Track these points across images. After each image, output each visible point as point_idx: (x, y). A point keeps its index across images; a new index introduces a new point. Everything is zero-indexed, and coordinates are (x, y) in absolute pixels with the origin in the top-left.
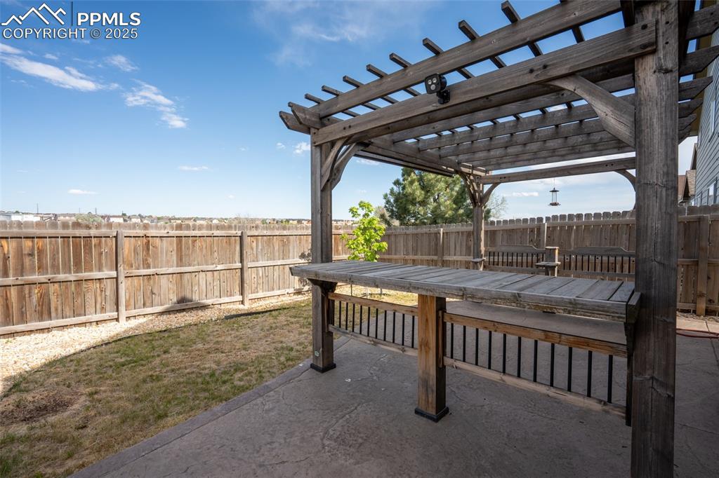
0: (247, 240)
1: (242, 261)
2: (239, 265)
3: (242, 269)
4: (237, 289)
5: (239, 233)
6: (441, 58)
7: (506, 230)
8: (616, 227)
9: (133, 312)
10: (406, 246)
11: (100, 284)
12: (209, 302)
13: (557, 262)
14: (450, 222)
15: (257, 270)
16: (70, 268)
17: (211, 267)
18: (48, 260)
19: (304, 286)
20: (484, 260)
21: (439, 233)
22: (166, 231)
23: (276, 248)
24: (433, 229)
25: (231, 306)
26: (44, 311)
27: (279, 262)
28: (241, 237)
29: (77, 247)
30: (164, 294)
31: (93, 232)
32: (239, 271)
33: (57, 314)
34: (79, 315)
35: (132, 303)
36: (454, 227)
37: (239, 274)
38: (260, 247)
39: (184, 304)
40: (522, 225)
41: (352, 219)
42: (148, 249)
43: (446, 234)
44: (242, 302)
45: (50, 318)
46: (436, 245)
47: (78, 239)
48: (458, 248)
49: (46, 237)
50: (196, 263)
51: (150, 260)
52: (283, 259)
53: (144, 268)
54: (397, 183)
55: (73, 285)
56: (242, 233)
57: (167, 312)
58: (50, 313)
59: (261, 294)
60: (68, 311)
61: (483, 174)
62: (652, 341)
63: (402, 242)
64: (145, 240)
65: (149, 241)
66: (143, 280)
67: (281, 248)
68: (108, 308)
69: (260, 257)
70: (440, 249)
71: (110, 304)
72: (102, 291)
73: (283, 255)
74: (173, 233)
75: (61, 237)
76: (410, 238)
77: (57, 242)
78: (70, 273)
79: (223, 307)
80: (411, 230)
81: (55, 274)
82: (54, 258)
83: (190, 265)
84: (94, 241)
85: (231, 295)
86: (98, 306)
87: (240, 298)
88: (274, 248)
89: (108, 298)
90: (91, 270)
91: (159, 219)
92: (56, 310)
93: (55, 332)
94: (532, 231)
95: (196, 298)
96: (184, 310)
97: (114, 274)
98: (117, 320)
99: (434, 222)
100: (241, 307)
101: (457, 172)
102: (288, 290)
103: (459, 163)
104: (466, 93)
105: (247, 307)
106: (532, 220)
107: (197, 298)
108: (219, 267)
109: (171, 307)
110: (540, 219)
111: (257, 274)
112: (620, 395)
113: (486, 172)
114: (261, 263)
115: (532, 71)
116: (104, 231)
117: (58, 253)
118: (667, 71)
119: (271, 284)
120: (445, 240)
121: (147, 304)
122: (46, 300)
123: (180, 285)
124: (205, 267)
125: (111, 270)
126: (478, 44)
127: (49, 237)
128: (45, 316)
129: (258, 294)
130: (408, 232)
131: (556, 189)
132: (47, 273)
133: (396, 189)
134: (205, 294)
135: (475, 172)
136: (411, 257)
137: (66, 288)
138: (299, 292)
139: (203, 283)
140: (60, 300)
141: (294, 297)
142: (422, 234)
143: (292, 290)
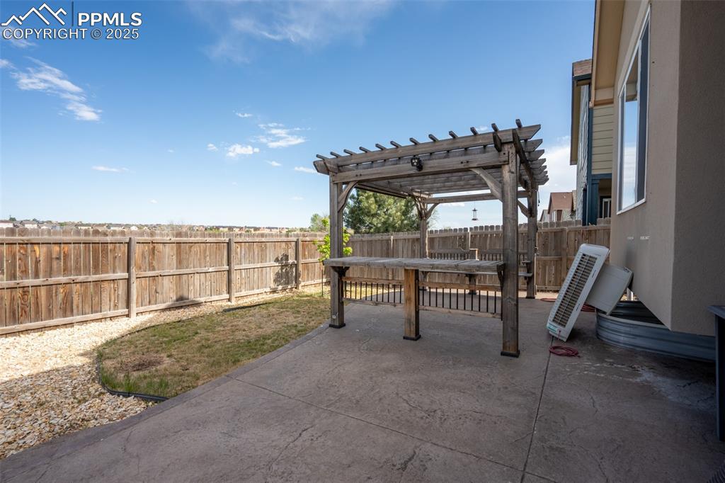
0: (234, 246)
1: (229, 264)
2: (226, 267)
3: (229, 272)
4: (225, 288)
5: (227, 240)
6: (418, 146)
7: (442, 237)
9: (142, 309)
11: (114, 284)
12: (202, 300)
14: (399, 231)
15: (241, 272)
16: (90, 270)
17: (205, 270)
18: (72, 263)
19: (278, 285)
21: (390, 240)
22: (168, 238)
23: (256, 253)
24: (385, 237)
25: (219, 303)
26: (67, 309)
27: (258, 265)
28: (229, 244)
29: (95, 251)
30: (166, 293)
31: (109, 239)
32: (226, 273)
33: (78, 311)
34: (97, 312)
35: (140, 301)
36: (401, 235)
37: (226, 276)
38: (243, 252)
39: (182, 302)
40: (453, 234)
42: (154, 254)
43: (395, 240)
44: (229, 300)
45: (72, 315)
46: (388, 249)
47: (97, 245)
48: (405, 252)
49: (70, 243)
50: (192, 266)
51: (155, 263)
52: (261, 262)
53: (149, 270)
54: (353, 197)
55: (92, 286)
56: (230, 239)
57: (169, 309)
58: (72, 311)
59: (243, 293)
60: (87, 309)
61: (427, 197)
62: (509, 284)
64: (151, 246)
65: (154, 247)
66: (149, 280)
67: (260, 253)
68: (120, 305)
69: (243, 260)
70: (390, 252)
71: (122, 302)
72: (115, 290)
73: (262, 259)
74: (174, 239)
75: (83, 243)
76: (366, 244)
77: (79, 248)
78: (90, 275)
79: (213, 304)
80: (367, 237)
81: (77, 275)
82: (77, 262)
83: (187, 268)
84: (110, 247)
85: (219, 294)
86: (112, 304)
87: (227, 296)
88: (254, 253)
89: (120, 296)
90: (107, 272)
92: (78, 307)
93: (76, 327)
94: (460, 238)
95: (191, 297)
96: (181, 307)
97: (126, 275)
98: (128, 316)
99: (387, 231)
100: (228, 303)
101: (410, 195)
102: (265, 290)
103: (412, 190)
104: (430, 167)
105: (234, 303)
106: (460, 229)
107: (193, 297)
108: (211, 270)
109: (172, 304)
110: (466, 229)
111: (241, 276)
112: (499, 310)
113: (429, 195)
114: (243, 266)
115: (462, 163)
116: (119, 238)
117: (80, 257)
118: (512, 173)
120: (395, 245)
121: (152, 302)
122: (69, 299)
123: (179, 285)
124: (199, 270)
125: (124, 272)
126: (437, 144)
127: (74, 243)
128: (68, 313)
130: (364, 239)
131: (476, 209)
132: (71, 275)
133: (352, 203)
134: (198, 293)
135: (422, 195)
137: (86, 288)
138: (274, 291)
139: (197, 283)
140: (81, 298)
141: (271, 295)
142: (376, 241)
143: (268, 290)
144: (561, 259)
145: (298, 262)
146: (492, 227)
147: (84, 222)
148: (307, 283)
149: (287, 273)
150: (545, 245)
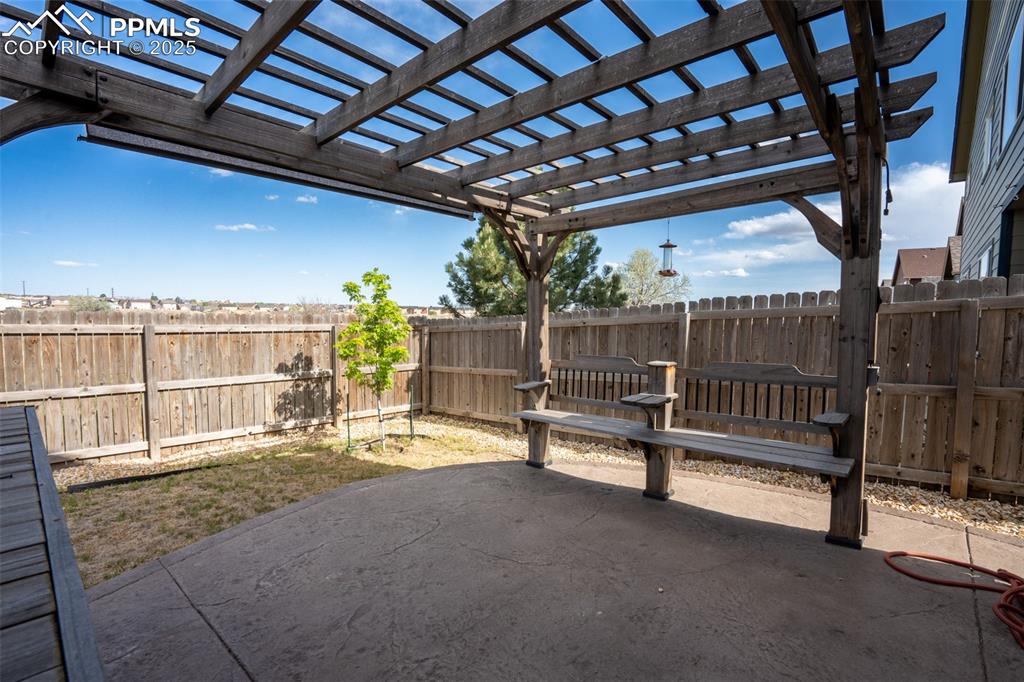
0: (153, 342)
1: (145, 379)
2: (139, 386)
3: (146, 393)
4: (138, 429)
5: (139, 328)
7: (625, 325)
8: (808, 322)
10: (473, 352)
12: (69, 454)
13: (671, 394)
15: (185, 395)
17: (75, 391)
19: (286, 420)
20: (548, 384)
21: (520, 330)
24: (512, 322)
25: (126, 461)
27: (230, 380)
28: (143, 336)
32: (139, 397)
37: (140, 402)
38: (189, 354)
41: (349, 303)
44: (148, 453)
46: (516, 350)
50: (35, 383)
52: (240, 373)
54: (468, 244)
56: (145, 328)
59: (191, 438)
61: (541, 215)
63: (467, 342)
67: (237, 355)
69: (188, 371)
70: (520, 357)
73: (241, 367)
76: (479, 337)
79: (103, 462)
80: (481, 324)
85: (123, 441)
87: (144, 445)
91: (204, 304)
94: (667, 327)
100: (145, 461)
102: (250, 429)
105: (157, 460)
106: (667, 306)
108: (95, 390)
110: (680, 306)
111: (183, 402)
114: (190, 383)
119: (213, 417)
124: (58, 392)
125: (137, 381)
129: (186, 437)
130: (476, 327)
131: (671, 242)
133: (467, 254)
136: (480, 370)
138: (277, 431)
141: (267, 439)
142: (496, 331)
143: (259, 429)
144: (954, 394)
145: (334, 372)
146: (746, 300)
147: (232, 302)
148: (361, 414)
149: (308, 392)
150: (898, 351)
